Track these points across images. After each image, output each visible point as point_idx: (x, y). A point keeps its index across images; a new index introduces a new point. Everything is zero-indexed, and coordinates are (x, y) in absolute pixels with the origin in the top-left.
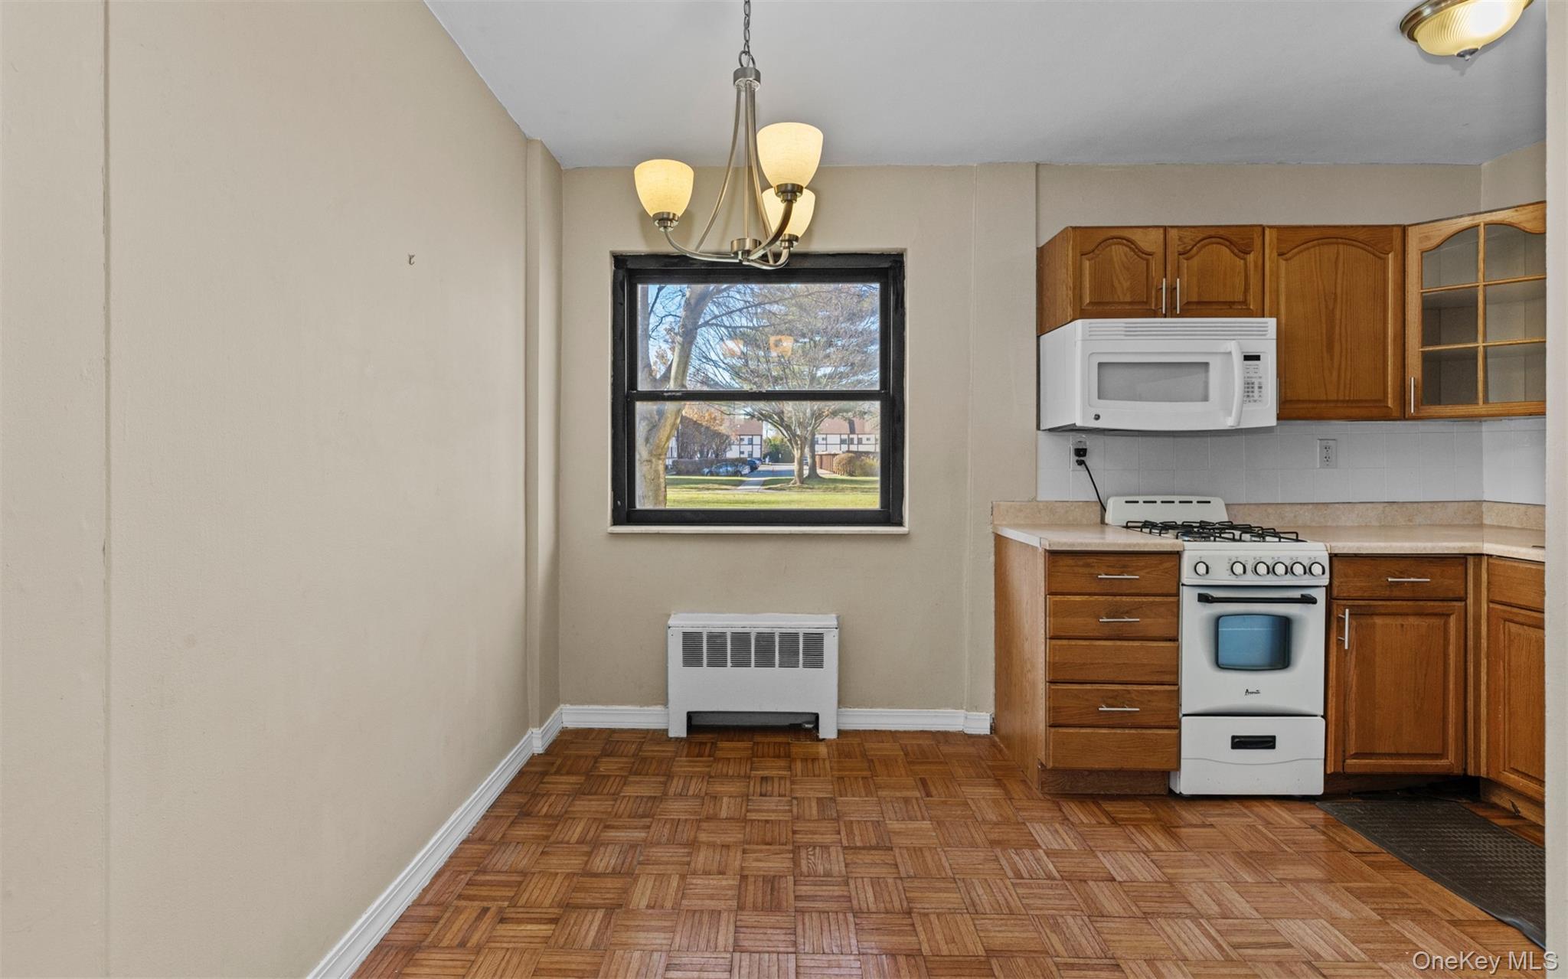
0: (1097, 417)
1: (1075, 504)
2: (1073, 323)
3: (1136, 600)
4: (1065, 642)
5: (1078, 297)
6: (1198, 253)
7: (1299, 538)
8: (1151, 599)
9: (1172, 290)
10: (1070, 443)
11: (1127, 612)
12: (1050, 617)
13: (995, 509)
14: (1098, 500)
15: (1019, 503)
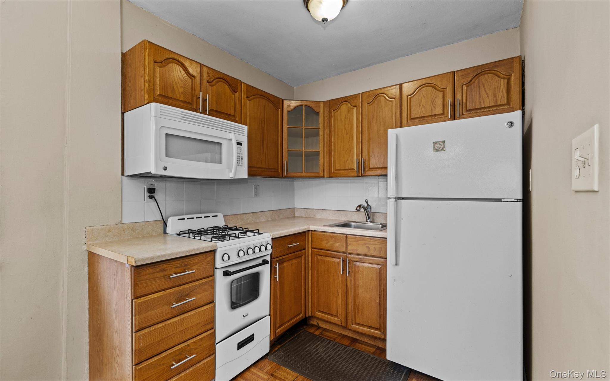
0: (165, 168)
1: (148, 223)
2: (149, 105)
3: (193, 285)
4: (146, 330)
5: (152, 89)
6: (215, 84)
7: (259, 232)
8: (200, 282)
9: (205, 100)
10: (144, 185)
11: (188, 295)
12: (135, 316)
13: (88, 233)
14: (162, 219)
15: (108, 227)
